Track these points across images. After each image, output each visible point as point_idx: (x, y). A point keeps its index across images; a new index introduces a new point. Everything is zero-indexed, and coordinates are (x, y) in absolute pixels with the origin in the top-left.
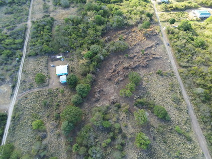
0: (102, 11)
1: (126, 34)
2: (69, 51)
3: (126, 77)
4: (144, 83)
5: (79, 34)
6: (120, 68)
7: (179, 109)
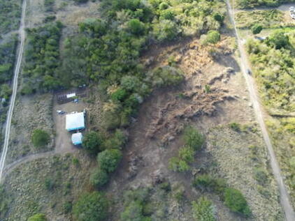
0: (141, 10)
1: (181, 53)
2: (87, 85)
3: (180, 133)
4: (209, 145)
5: (103, 53)
6: (169, 117)
7: (266, 195)
